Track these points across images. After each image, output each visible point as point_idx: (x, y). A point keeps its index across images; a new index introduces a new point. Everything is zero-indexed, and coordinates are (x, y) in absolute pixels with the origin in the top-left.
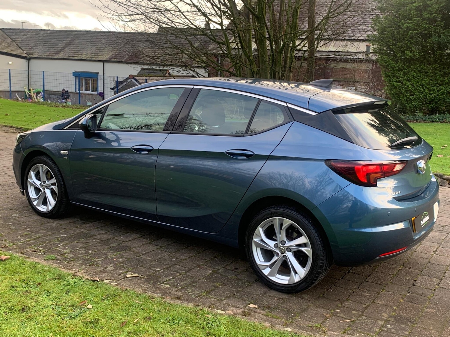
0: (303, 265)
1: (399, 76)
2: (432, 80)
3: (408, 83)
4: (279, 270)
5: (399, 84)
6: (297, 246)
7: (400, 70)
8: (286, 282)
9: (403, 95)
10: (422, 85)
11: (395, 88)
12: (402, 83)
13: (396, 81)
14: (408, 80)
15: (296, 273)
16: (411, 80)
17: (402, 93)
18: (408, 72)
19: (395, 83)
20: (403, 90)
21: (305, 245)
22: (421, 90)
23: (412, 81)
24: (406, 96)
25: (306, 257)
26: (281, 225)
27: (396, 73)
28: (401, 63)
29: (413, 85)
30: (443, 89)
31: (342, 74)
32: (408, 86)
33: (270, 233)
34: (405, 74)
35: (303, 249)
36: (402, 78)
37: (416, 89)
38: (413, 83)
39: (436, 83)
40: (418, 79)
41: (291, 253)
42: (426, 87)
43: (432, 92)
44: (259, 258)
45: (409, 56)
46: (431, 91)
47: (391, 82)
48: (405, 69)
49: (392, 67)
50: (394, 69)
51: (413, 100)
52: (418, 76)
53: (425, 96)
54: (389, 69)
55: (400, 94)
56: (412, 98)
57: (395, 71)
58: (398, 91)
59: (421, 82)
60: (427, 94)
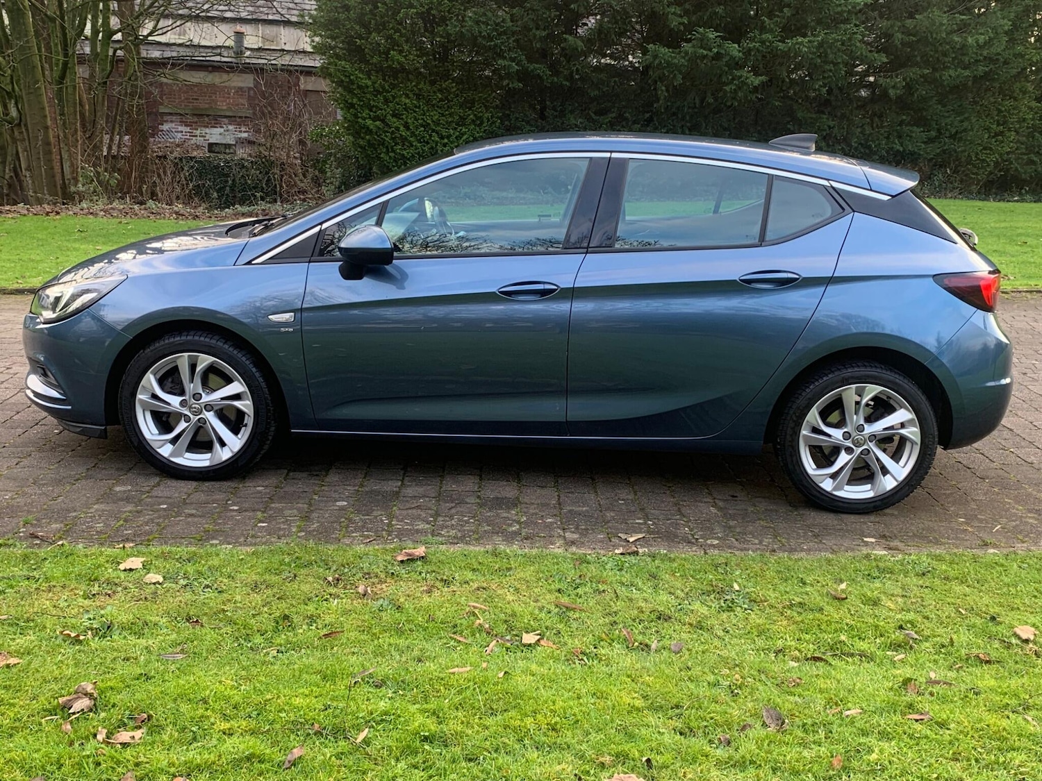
1: (377, 107)
2: (443, 115)
3: (394, 122)
5: (378, 123)
7: (377, 92)
9: (387, 147)
10: (426, 126)
11: (369, 131)
12: (383, 121)
13: (370, 118)
14: (394, 116)
16: (403, 115)
17: (383, 144)
18: (394, 97)
19: (369, 122)
20: (386, 136)
22: (424, 137)
23: (404, 117)
24: (393, 151)
27: (369, 100)
28: (377, 76)
29: (407, 126)
30: (465, 133)
32: (397, 129)
34: (386, 101)
36: (381, 110)
37: (413, 134)
38: (407, 123)
39: (453, 122)
40: (415, 112)
42: (433, 131)
43: (446, 141)
45: (399, 63)
46: (442, 138)
47: (360, 120)
48: (388, 92)
49: (360, 87)
50: (366, 91)
51: (409, 159)
52: (416, 107)
53: (432, 148)
54: (355, 89)
55: (379, 145)
56: (408, 153)
57: (368, 96)
58: (375, 140)
59: (423, 119)
60: (437, 145)
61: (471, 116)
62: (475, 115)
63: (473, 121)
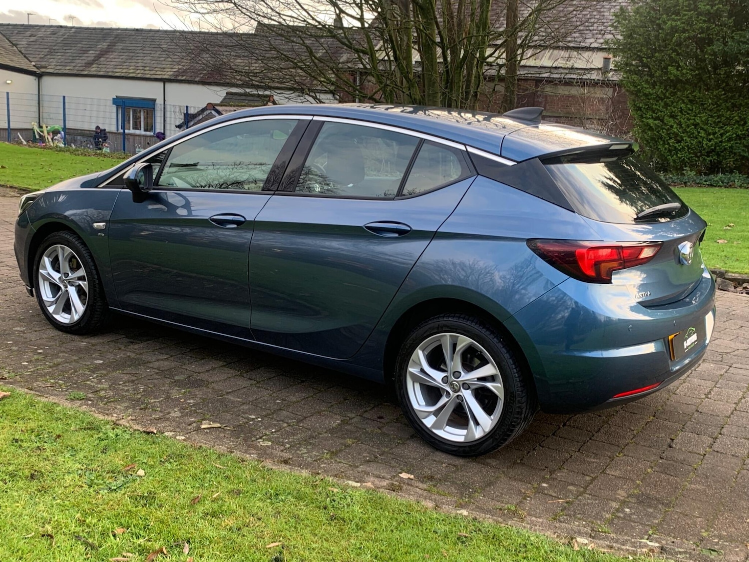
0: (489, 411)
1: (658, 110)
2: (712, 116)
3: (671, 122)
4: (449, 420)
5: (657, 122)
6: (480, 379)
7: (658, 98)
8: (461, 439)
9: (664, 141)
10: (696, 125)
11: (651, 129)
12: (662, 121)
13: (652, 118)
14: (672, 116)
15: (477, 423)
16: (678, 116)
17: (661, 138)
18: (673, 103)
19: (651, 121)
20: (663, 132)
21: (492, 378)
22: (693, 133)
23: (678, 117)
24: (668, 144)
25: (495, 397)
26: (454, 346)
27: (653, 104)
28: (660, 86)
29: (680, 124)
30: (729, 131)
31: (562, 106)
32: (672, 126)
33: (436, 360)
34: (666, 105)
35: (489, 385)
36: (661, 112)
37: (685, 131)
38: (680, 122)
39: (720, 122)
40: (688, 114)
41: (469, 392)
42: (702, 129)
43: (711, 137)
44: (417, 399)
45: (675, 76)
46: (709, 134)
47: (644, 120)
48: (668, 98)
49: (645, 95)
50: (649, 97)
51: (680, 150)
52: (690, 110)
53: (700, 142)
54: (641, 96)
55: (658, 139)
56: (679, 146)
57: (651, 101)
58: (655, 135)
59: (694, 119)
60: (703, 140)
61: (737, 118)
62: (740, 117)
63: (738, 122)
